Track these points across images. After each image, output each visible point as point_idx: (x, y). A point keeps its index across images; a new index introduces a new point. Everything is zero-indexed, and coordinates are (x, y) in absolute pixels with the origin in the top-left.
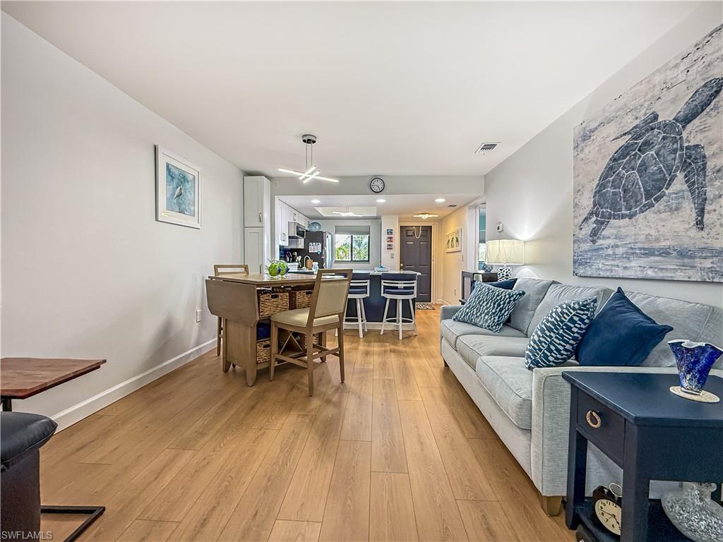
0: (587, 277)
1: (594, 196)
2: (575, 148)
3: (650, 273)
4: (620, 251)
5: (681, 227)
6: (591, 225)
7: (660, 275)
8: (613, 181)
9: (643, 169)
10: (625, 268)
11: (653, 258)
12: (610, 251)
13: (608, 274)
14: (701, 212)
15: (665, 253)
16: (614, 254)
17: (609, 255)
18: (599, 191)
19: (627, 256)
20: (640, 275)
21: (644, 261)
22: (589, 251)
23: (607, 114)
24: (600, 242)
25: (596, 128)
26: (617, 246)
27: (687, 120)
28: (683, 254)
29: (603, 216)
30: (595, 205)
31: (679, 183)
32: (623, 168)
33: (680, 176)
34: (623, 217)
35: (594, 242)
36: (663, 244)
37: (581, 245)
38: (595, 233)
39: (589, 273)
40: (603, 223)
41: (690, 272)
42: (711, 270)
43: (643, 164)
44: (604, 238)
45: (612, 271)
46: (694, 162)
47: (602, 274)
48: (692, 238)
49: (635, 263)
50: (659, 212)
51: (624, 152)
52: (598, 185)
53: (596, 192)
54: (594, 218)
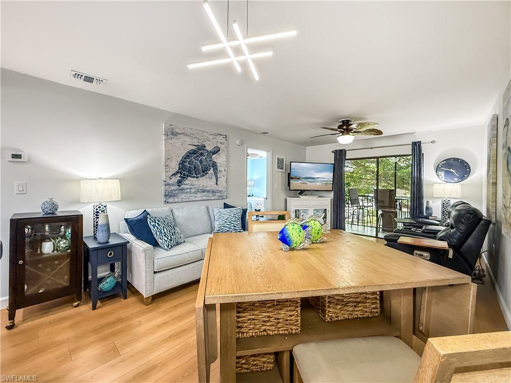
0: (175, 202)
1: (179, 165)
2: (165, 135)
3: (204, 198)
4: (193, 190)
5: (212, 184)
6: (178, 177)
7: (207, 198)
8: (189, 161)
9: (201, 162)
10: (195, 197)
11: (205, 193)
12: (188, 190)
13: (187, 200)
14: (217, 181)
15: (208, 191)
16: (190, 191)
17: (188, 192)
18: (182, 163)
19: (196, 193)
20: (201, 199)
21: (202, 194)
22: (176, 190)
23: (185, 131)
24: (182, 186)
25: (180, 134)
26: (192, 188)
27: (214, 153)
28: (213, 192)
29: (184, 175)
30: (180, 169)
31: (211, 171)
32: (194, 158)
33: (212, 169)
34: (194, 177)
35: (179, 186)
36: (208, 188)
37: (171, 187)
38: (179, 183)
39: (176, 201)
40: (184, 178)
41: (215, 197)
42: (219, 196)
43: (201, 160)
44: (185, 184)
45: (189, 198)
46: (214, 165)
47: (184, 200)
48: (215, 187)
49: (199, 195)
50: (206, 178)
51: (194, 152)
52: (181, 160)
53: (180, 163)
54: (179, 175)
